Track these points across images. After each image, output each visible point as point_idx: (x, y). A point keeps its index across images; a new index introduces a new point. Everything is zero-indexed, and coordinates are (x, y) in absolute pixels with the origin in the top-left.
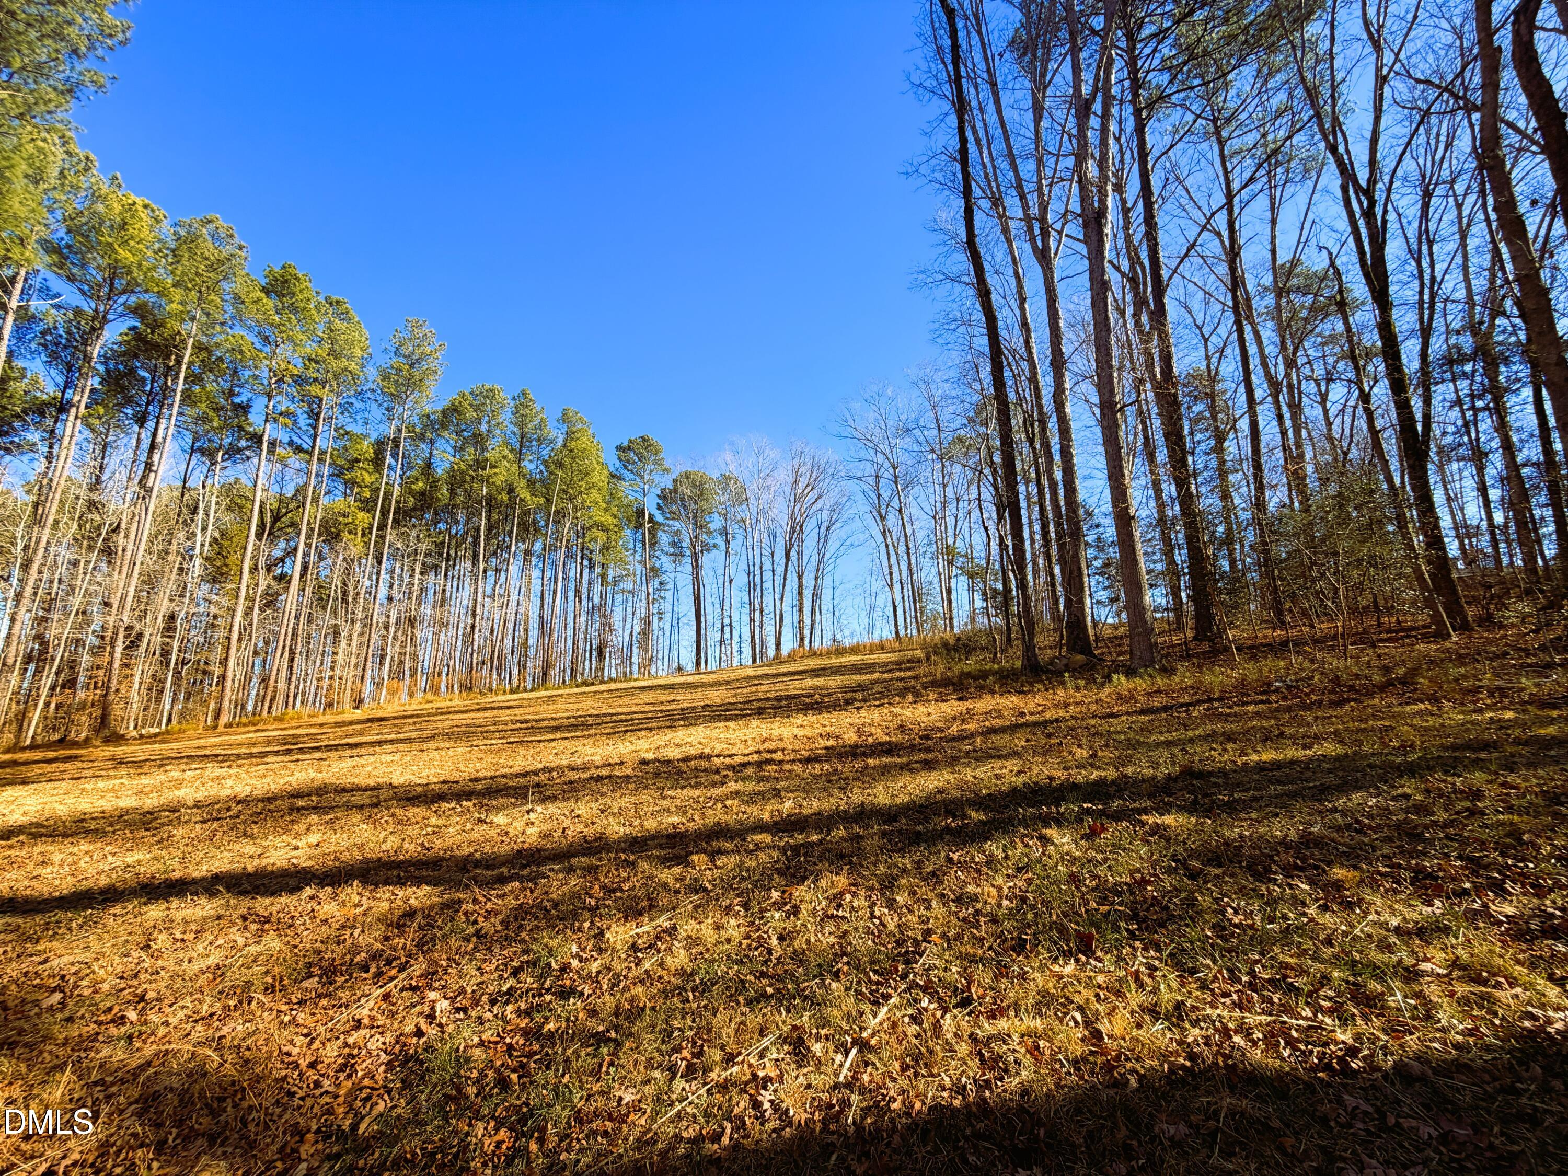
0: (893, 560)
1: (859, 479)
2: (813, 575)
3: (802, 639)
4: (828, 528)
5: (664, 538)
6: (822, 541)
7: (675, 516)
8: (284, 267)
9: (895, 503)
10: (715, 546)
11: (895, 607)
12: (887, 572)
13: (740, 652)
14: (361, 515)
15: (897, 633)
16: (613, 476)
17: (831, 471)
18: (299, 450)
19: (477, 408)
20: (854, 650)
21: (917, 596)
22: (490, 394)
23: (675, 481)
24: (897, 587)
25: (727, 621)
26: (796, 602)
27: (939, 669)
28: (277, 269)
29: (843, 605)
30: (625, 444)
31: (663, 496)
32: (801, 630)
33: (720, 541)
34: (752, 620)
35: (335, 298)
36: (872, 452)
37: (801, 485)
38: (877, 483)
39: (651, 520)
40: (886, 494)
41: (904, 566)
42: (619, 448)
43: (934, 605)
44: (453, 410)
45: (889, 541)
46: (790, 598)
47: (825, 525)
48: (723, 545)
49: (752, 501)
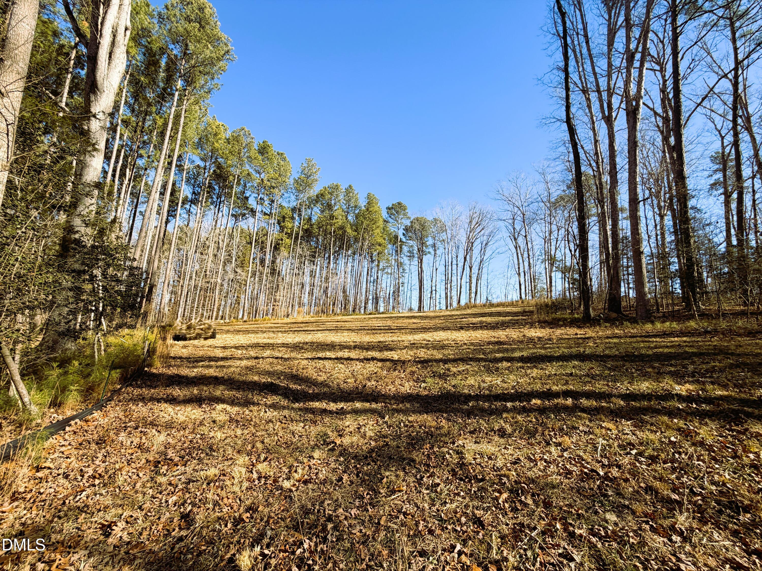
0: (521, 261)
1: (504, 220)
2: (477, 268)
3: (470, 298)
4: (486, 244)
5: (405, 249)
6: (483, 251)
7: (411, 238)
8: (264, 142)
9: (523, 233)
10: (429, 253)
11: (520, 285)
12: (517, 267)
13: (440, 303)
14: (287, 240)
15: (521, 298)
16: (385, 221)
17: (489, 216)
18: (265, 214)
19: (331, 194)
20: (498, 305)
21: (533, 279)
22: (336, 187)
23: (412, 222)
24: (522, 274)
25: (434, 288)
26: (468, 280)
27: (543, 317)
28: (261, 143)
29: (492, 283)
30: (391, 206)
31: (406, 229)
32: (470, 294)
33: (431, 250)
34: (446, 288)
35: (281, 152)
36: (512, 206)
37: (474, 223)
38: (514, 223)
39: (401, 241)
40: (518, 227)
41: (526, 264)
42: (388, 208)
43: (542, 284)
44: (321, 195)
45: (519, 252)
46: (465, 279)
47: (484, 243)
48: (433, 252)
49: (448, 231)
